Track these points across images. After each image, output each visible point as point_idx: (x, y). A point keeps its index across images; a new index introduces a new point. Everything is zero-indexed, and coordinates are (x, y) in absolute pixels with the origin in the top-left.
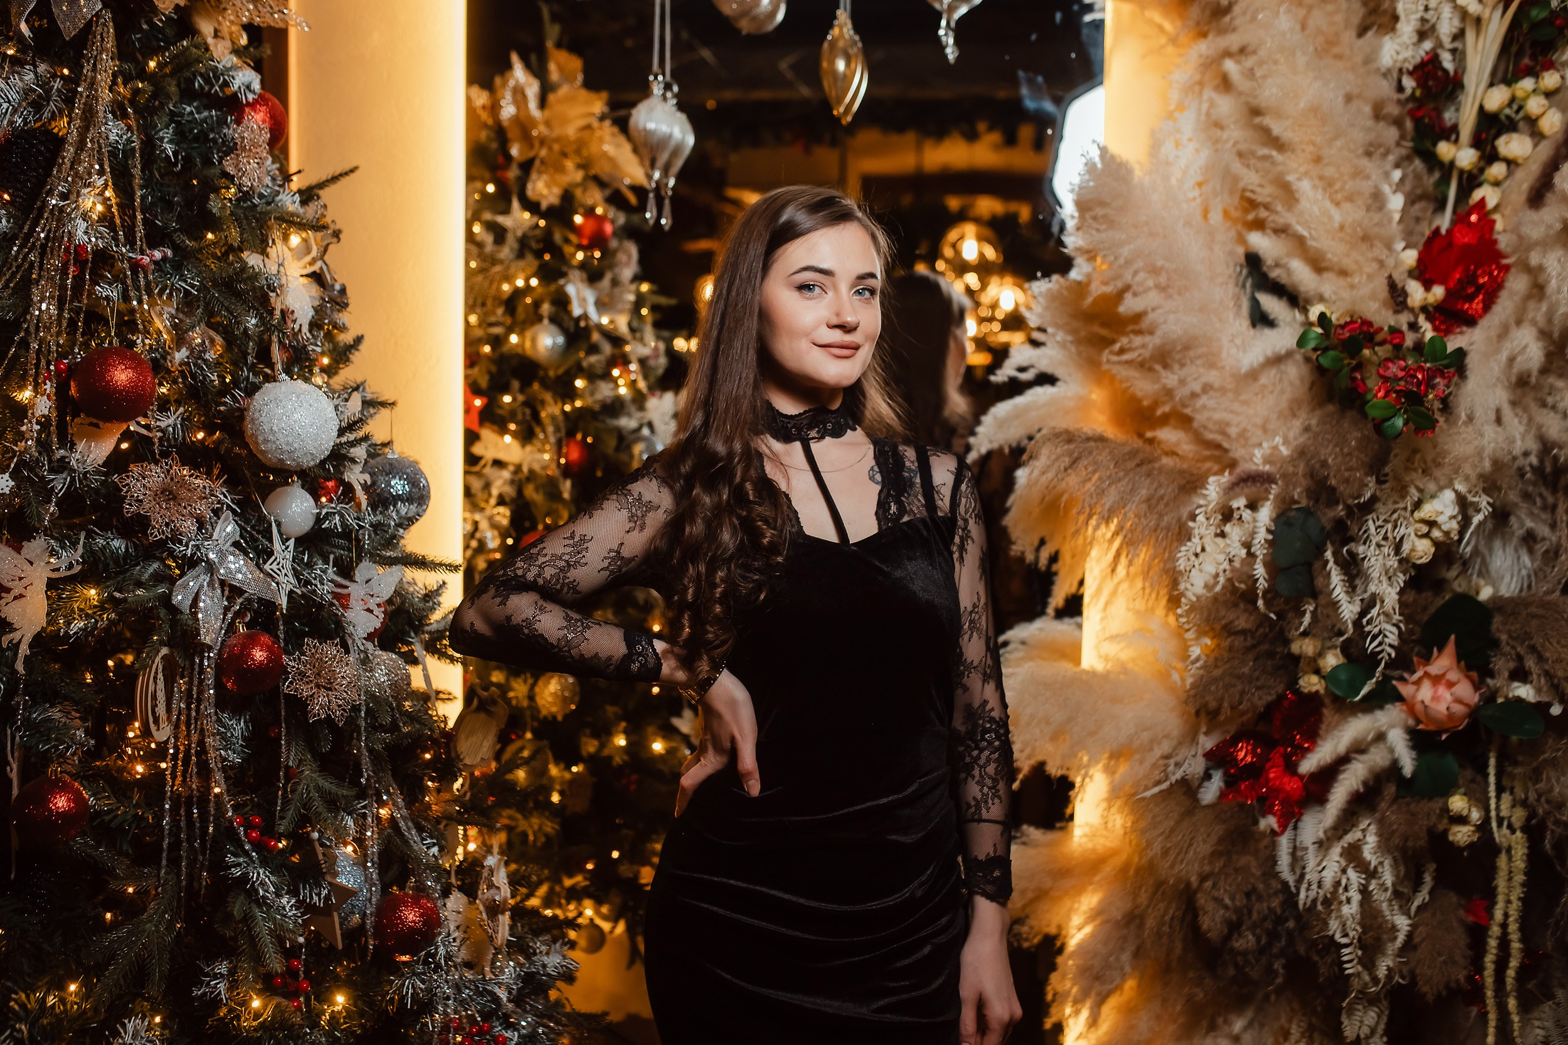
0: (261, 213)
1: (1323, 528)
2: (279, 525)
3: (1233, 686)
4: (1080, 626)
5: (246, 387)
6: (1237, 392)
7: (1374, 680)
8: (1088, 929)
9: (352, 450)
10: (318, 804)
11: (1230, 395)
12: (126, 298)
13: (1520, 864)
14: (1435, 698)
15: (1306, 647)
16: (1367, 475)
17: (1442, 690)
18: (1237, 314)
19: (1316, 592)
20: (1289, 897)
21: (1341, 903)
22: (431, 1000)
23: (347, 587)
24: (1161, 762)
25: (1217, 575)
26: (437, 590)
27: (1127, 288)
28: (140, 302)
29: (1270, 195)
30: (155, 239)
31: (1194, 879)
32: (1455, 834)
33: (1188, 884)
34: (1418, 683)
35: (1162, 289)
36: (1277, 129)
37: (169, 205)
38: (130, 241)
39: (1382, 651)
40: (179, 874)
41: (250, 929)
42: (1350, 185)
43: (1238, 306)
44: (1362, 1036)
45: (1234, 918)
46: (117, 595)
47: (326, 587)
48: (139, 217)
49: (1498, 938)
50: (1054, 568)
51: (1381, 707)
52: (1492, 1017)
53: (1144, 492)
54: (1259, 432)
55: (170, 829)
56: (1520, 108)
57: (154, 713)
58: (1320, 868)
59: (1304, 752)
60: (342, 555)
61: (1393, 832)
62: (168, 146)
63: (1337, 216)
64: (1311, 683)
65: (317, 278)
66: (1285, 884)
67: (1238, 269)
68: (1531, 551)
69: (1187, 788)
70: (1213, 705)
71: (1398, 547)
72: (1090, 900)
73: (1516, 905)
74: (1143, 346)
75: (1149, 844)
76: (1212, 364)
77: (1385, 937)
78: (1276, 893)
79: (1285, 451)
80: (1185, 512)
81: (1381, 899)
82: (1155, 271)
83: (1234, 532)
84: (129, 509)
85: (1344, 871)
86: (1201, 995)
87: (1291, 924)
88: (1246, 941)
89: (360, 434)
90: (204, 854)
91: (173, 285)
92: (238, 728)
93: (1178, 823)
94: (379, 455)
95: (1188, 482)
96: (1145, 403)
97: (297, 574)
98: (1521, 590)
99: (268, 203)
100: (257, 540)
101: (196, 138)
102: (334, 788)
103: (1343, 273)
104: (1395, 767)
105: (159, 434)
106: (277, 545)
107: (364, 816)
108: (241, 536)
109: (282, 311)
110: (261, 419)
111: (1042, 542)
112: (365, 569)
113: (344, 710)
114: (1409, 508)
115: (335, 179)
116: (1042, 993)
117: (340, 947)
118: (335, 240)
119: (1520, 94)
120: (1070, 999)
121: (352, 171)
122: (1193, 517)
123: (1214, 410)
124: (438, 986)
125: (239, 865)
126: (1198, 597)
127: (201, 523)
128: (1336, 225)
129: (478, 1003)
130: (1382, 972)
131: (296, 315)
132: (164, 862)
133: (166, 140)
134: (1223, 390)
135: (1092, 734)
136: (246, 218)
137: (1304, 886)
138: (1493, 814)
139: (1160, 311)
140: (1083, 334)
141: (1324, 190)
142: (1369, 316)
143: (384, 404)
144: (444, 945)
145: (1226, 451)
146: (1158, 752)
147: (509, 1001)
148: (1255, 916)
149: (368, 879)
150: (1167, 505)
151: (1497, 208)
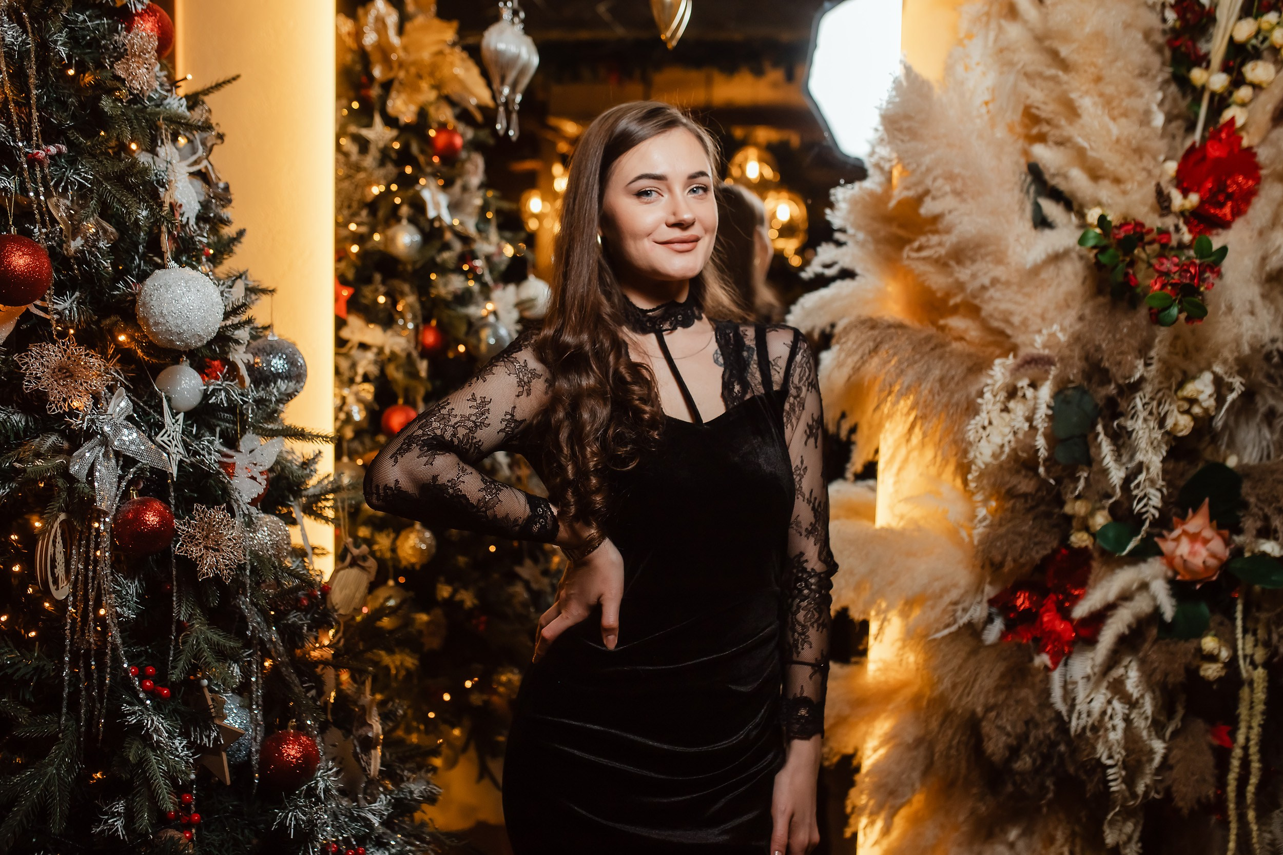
0: (150, 114)
1: (1096, 405)
2: (169, 400)
3: (1015, 542)
4: (873, 490)
5: (138, 274)
6: (1021, 286)
7: (1139, 537)
8: (882, 751)
9: (236, 332)
10: (207, 654)
11: (1015, 288)
12: (24, 190)
13: (1260, 695)
14: (1193, 553)
15: (1079, 508)
16: (1136, 358)
17: (1198, 547)
18: (1021, 217)
19: (1089, 460)
20: (1062, 724)
21: (1106, 730)
22: (312, 831)
23: (232, 457)
24: (951, 608)
25: (1002, 446)
26: (314, 459)
27: (927, 192)
28: (37, 194)
29: (1052, 112)
30: (50, 134)
31: (979, 710)
32: (1206, 670)
33: (973, 713)
34: (1177, 540)
35: (957, 193)
36: (1064, 51)
37: (64, 106)
38: (27, 137)
39: (1147, 512)
40: (78, 721)
41: (144, 772)
42: (1128, 102)
43: (1022, 210)
44: (1121, 842)
45: (1015, 743)
46: (17, 465)
47: (213, 457)
48: (35, 114)
49: (1240, 759)
50: (853, 438)
51: (1145, 561)
52: (1234, 826)
53: (937, 373)
54: (1039, 321)
55: (70, 680)
56: (1265, 39)
57: (53, 574)
58: (1089, 700)
59: (1075, 600)
60: (227, 428)
61: (1155, 670)
62: (61, 48)
63: (1115, 130)
64: (1079, 539)
65: (202, 176)
66: (1059, 714)
67: (1023, 177)
68: (1270, 425)
69: (973, 631)
70: (998, 558)
71: (1161, 423)
72: (883, 726)
73: (1256, 731)
74: (940, 244)
75: (940, 680)
76: (999, 260)
77: (1144, 759)
78: (1050, 721)
79: (1062, 337)
80: (973, 390)
81: (1141, 724)
82: (950, 177)
83: (1019, 409)
84: (28, 386)
85: (1109, 702)
86: (984, 809)
87: (1062, 748)
88: (1024, 763)
89: (244, 317)
90: (101, 703)
91: (68, 178)
92: (132, 588)
93: (966, 660)
94: (260, 337)
95: (975, 364)
96: (939, 295)
97: (186, 445)
98: (1261, 459)
99: (158, 106)
100: (149, 414)
101: (89, 45)
102: (222, 641)
103: (1117, 181)
104: (1156, 613)
105: (56, 317)
106: (168, 419)
107: (250, 663)
108: (134, 411)
109: (171, 204)
110: (152, 303)
111: (843, 416)
112: (249, 440)
113: (230, 569)
114: (1174, 387)
115: (218, 86)
116: (843, 806)
117: (228, 782)
118: (219, 141)
119: (1265, 26)
120: (867, 811)
121: (234, 79)
122: (981, 394)
123: (999, 300)
124: (319, 818)
125: (134, 713)
126: (987, 465)
127: (96, 398)
128: (1114, 138)
129: (354, 829)
130: (1141, 789)
131: (184, 209)
132: (64, 710)
133: (59, 43)
134: (1008, 284)
135: (891, 583)
136: (136, 118)
137: (1075, 716)
138: (1240, 653)
139: (955, 213)
140: (882, 233)
141: (1103, 107)
142: (1140, 218)
143: (264, 291)
144: (324, 780)
145: (1008, 337)
146: (947, 599)
147: (381, 824)
148: (1032, 740)
149: (253, 720)
150: (957, 384)
151: (1243, 127)
